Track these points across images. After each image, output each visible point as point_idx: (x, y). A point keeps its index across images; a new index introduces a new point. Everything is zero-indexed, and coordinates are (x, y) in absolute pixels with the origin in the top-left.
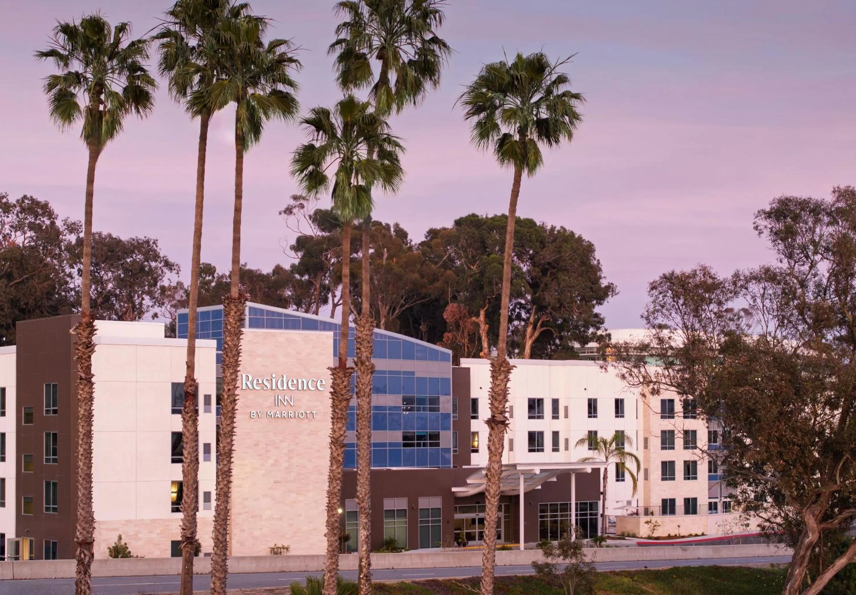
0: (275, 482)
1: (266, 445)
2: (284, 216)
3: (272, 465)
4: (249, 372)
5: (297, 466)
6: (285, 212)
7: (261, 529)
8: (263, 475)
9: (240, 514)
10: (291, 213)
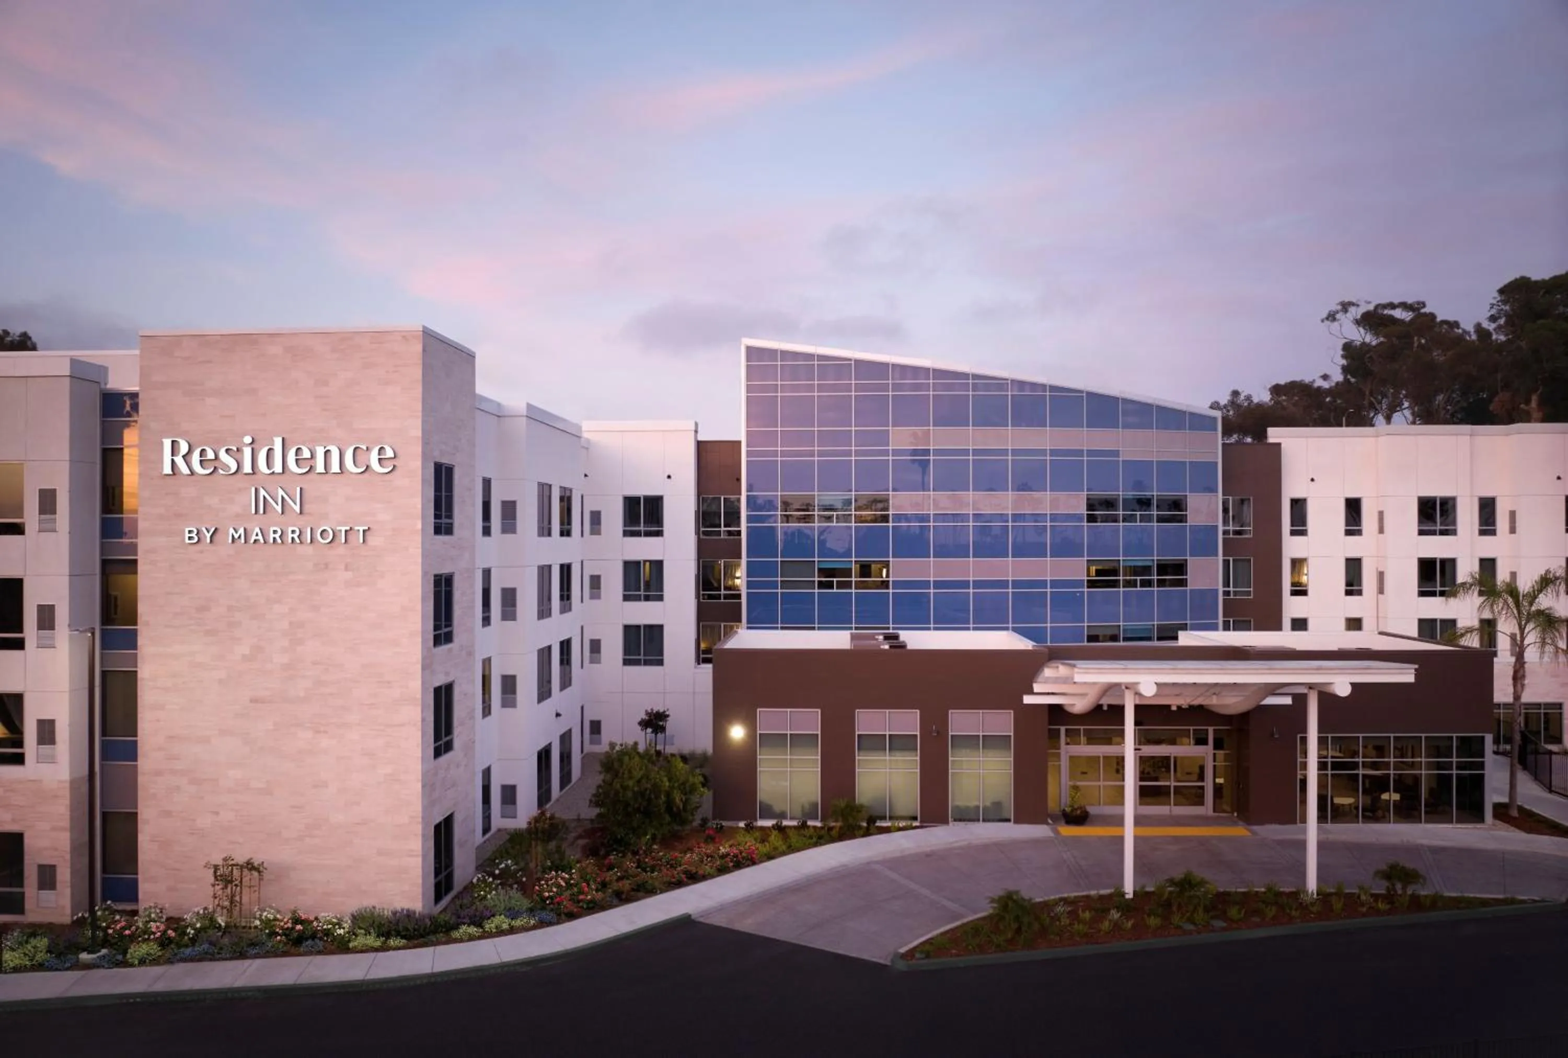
0: (251, 701)
1: (230, 608)
2: (1328, 323)
3: (245, 658)
4: (183, 435)
5: (315, 663)
6: (1327, 319)
7: (217, 813)
8: (220, 681)
9: (159, 773)
10: (1334, 319)
